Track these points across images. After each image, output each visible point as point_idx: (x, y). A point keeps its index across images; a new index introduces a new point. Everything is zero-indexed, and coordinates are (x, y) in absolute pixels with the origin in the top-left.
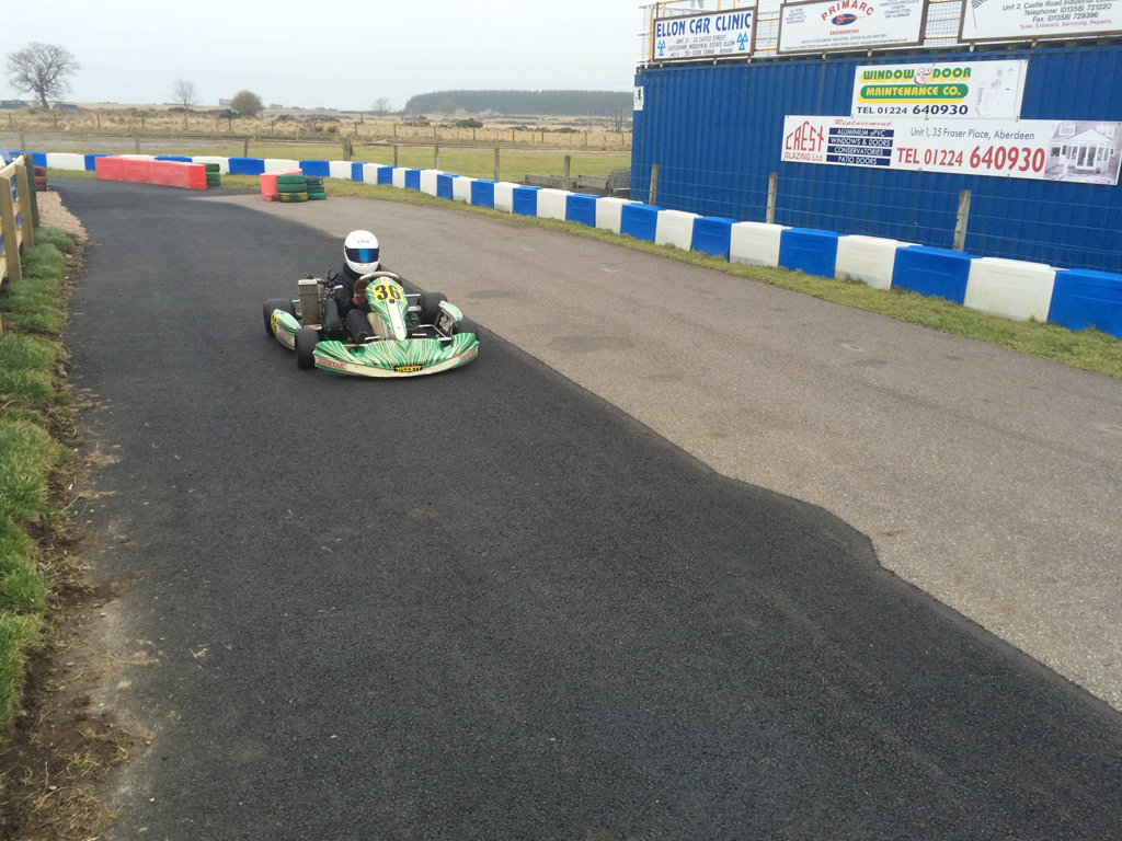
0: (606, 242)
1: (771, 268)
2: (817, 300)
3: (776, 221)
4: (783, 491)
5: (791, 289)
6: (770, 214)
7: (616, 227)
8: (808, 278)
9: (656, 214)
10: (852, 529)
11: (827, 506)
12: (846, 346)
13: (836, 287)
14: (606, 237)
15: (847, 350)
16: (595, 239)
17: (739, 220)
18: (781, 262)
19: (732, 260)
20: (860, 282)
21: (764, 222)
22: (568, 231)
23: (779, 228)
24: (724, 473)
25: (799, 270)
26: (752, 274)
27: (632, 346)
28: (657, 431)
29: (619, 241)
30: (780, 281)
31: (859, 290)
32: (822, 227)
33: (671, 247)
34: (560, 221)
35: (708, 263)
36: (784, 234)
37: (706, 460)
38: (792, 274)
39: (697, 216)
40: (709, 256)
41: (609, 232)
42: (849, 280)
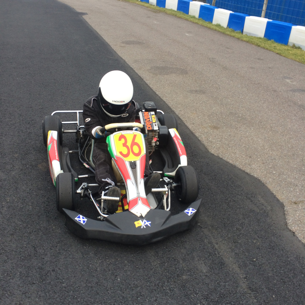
0: (191, 22)
1: (260, 38)
2: (278, 56)
3: (266, 17)
4: (241, 167)
5: (267, 49)
6: (263, 13)
7: (197, 15)
8: (276, 44)
9: (214, 10)
10: (275, 197)
11: (263, 180)
12: (288, 81)
13: (288, 50)
14: (192, 19)
15: (288, 83)
16: (187, 20)
17: (250, 15)
18: (265, 36)
19: (244, 34)
20: (299, 48)
21: (260, 17)
22: (176, 15)
23: (267, 20)
24: (213, 152)
25: (273, 40)
26: (251, 41)
27: (187, 73)
28: (185, 122)
29: (197, 21)
30: (263, 45)
31: (298, 52)
32: (286, 21)
33: (219, 26)
34: (174, 11)
35: (233, 34)
36: (268, 23)
37: (205, 143)
38: (269, 42)
39: (231, 12)
40: (234, 30)
41: (194, 17)
42: (294, 47)
